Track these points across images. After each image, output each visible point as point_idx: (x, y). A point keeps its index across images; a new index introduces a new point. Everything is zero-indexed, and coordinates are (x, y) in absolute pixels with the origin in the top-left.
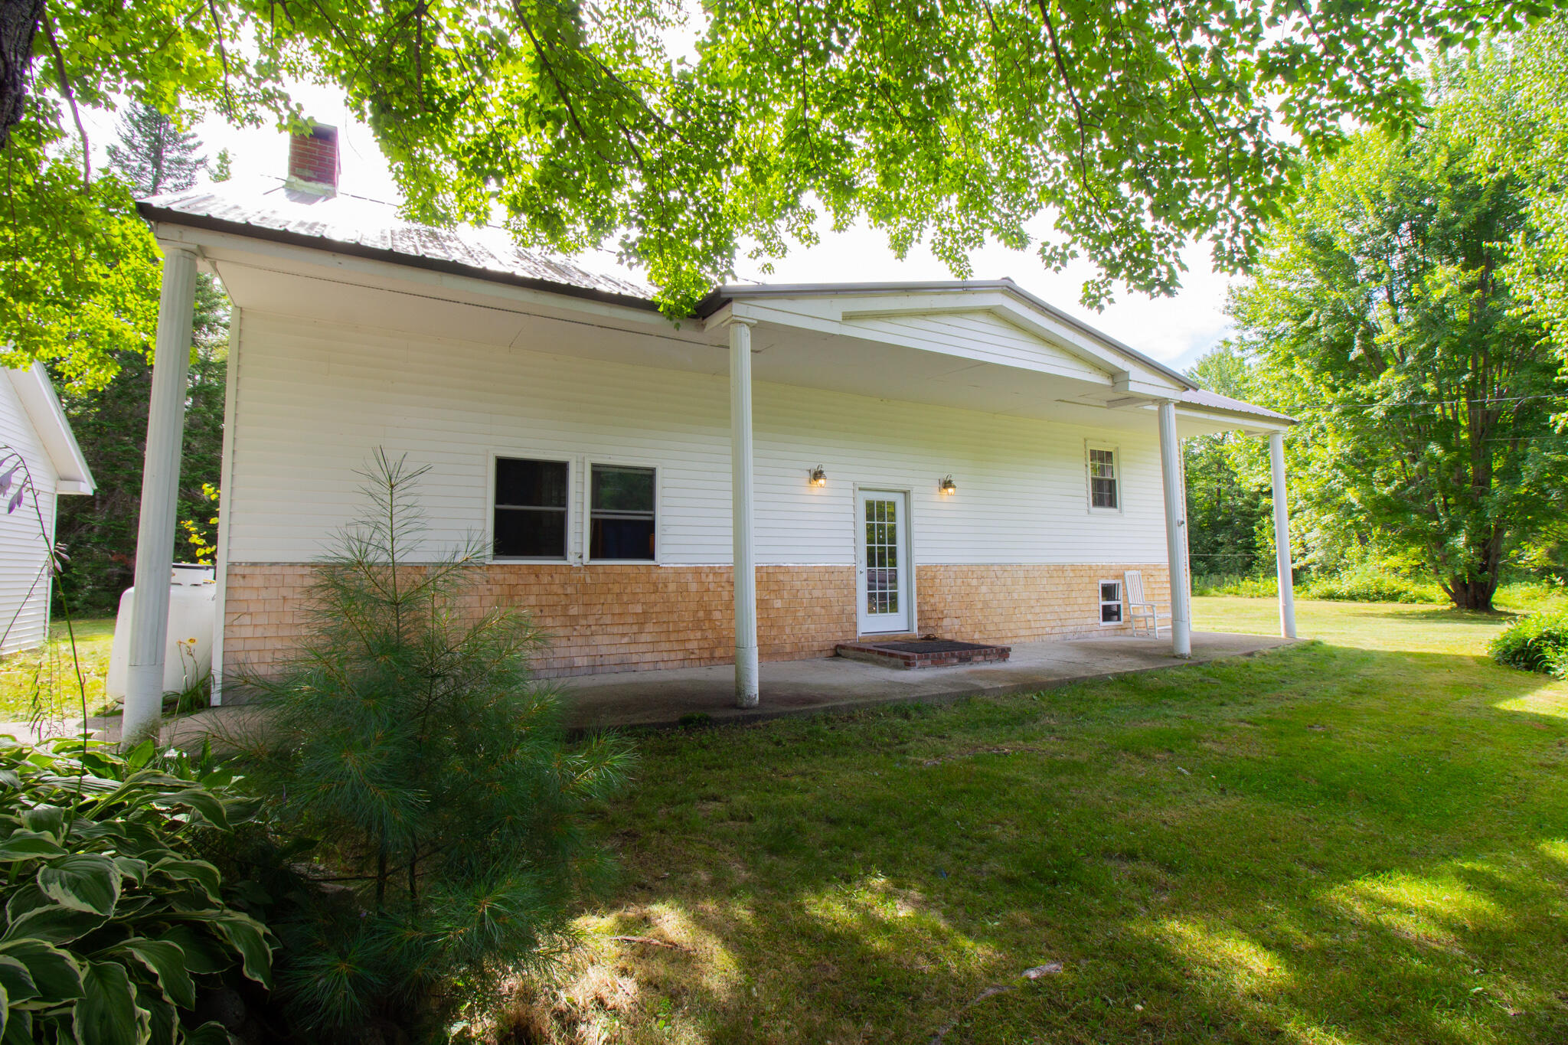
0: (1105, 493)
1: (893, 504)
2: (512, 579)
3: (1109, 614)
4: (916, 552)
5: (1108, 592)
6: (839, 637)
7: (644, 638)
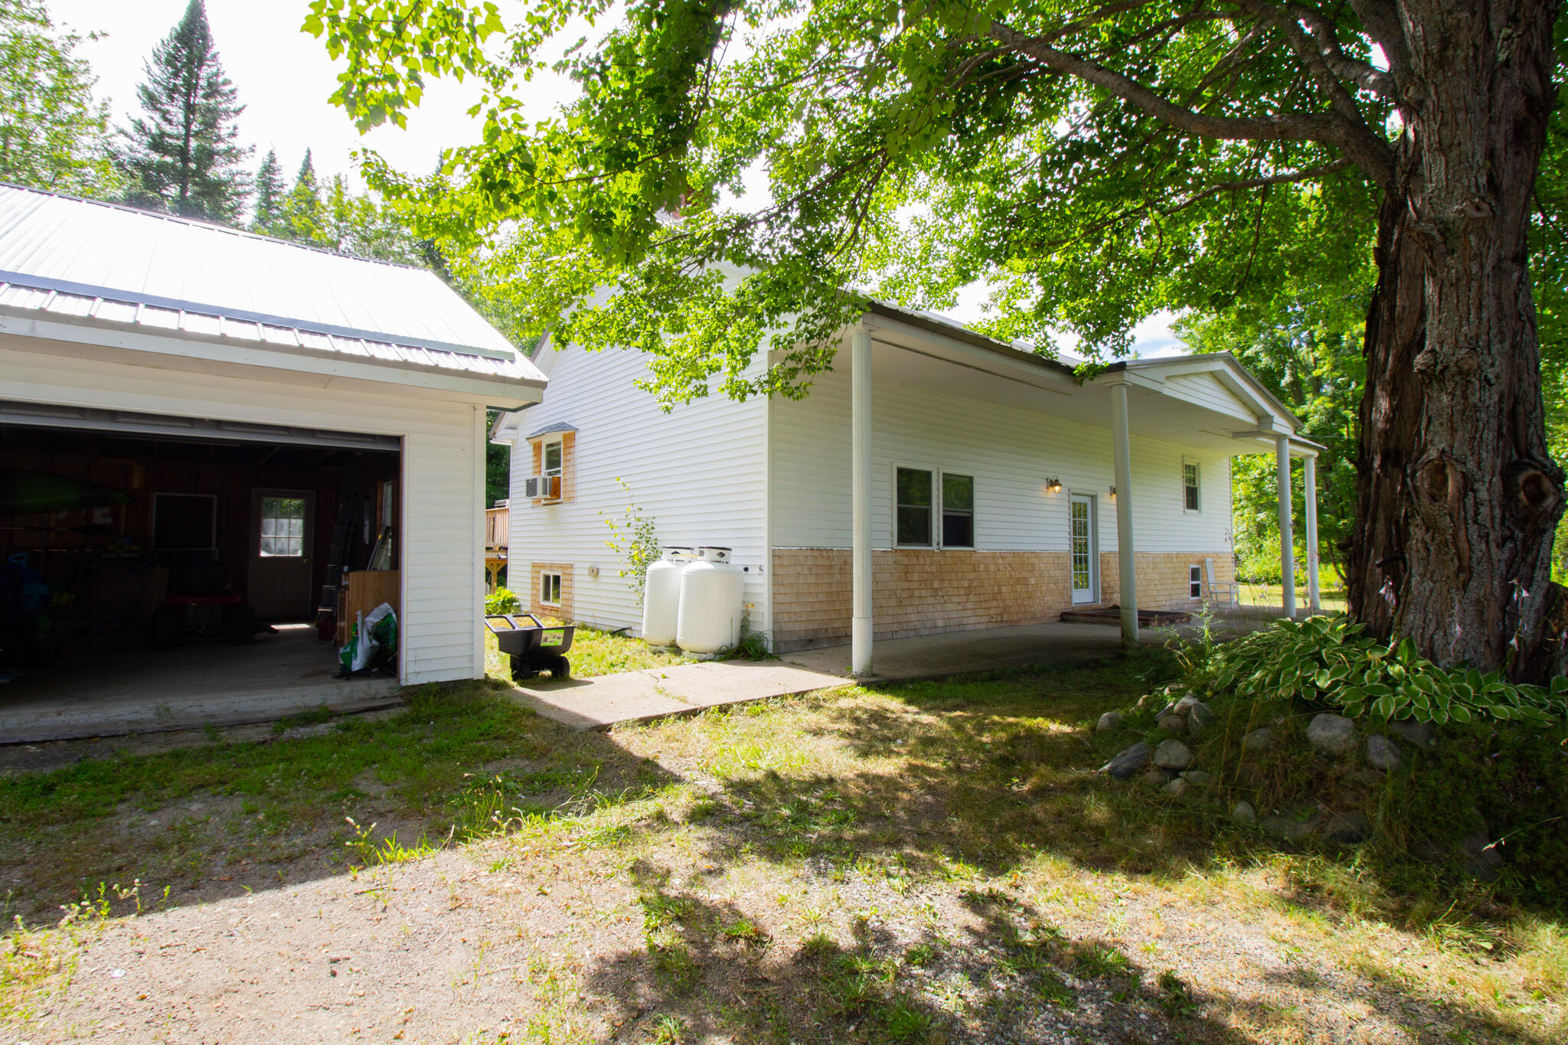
0: (1192, 499)
1: (1085, 505)
2: (906, 561)
3: (1195, 590)
4: (1101, 542)
5: (1195, 574)
6: (1062, 607)
7: (970, 606)
